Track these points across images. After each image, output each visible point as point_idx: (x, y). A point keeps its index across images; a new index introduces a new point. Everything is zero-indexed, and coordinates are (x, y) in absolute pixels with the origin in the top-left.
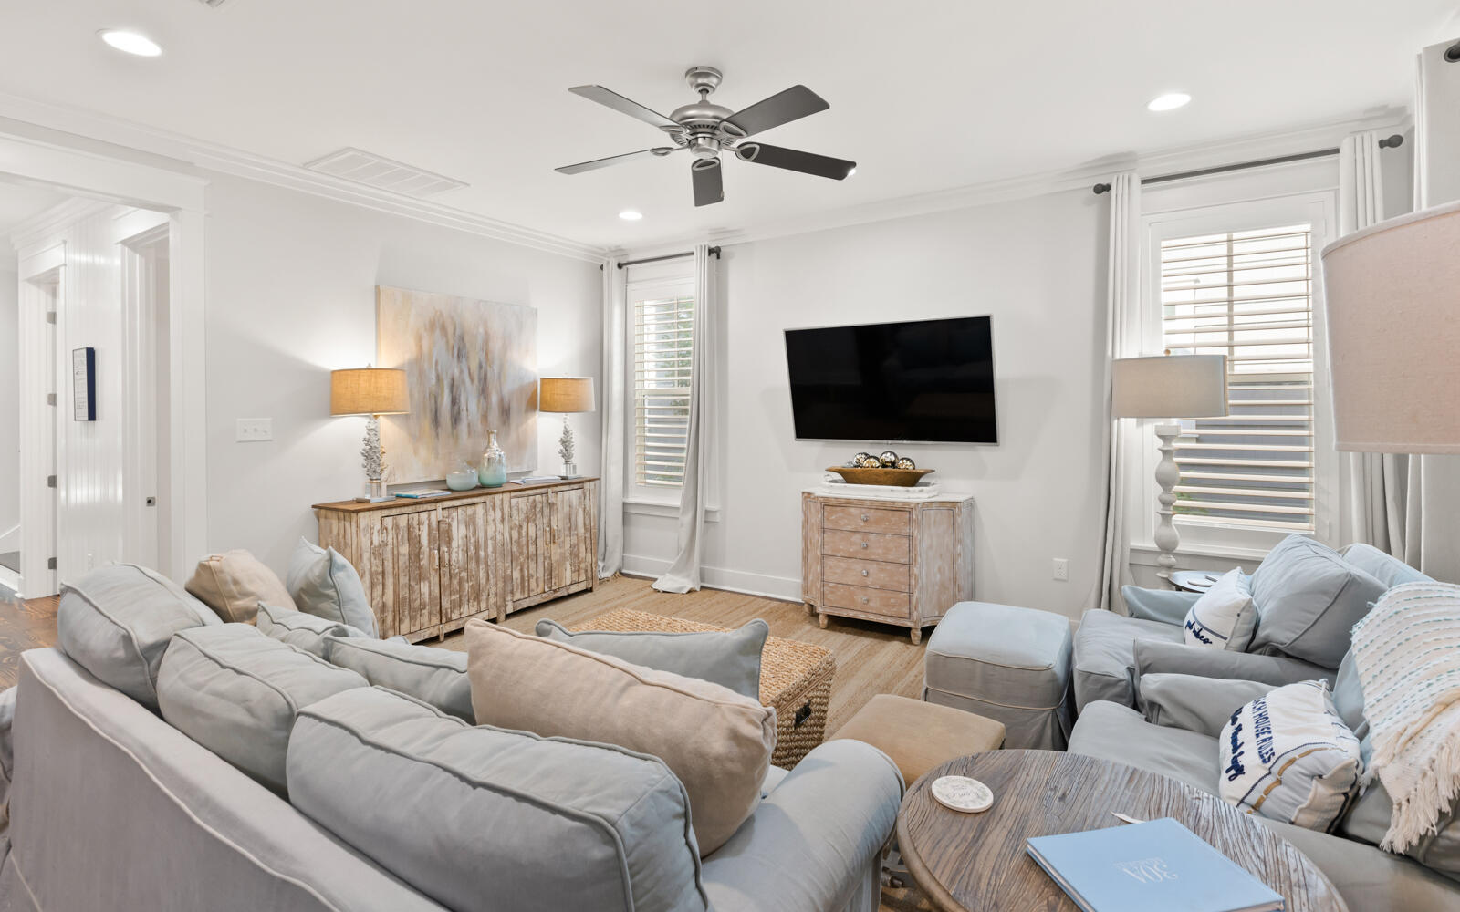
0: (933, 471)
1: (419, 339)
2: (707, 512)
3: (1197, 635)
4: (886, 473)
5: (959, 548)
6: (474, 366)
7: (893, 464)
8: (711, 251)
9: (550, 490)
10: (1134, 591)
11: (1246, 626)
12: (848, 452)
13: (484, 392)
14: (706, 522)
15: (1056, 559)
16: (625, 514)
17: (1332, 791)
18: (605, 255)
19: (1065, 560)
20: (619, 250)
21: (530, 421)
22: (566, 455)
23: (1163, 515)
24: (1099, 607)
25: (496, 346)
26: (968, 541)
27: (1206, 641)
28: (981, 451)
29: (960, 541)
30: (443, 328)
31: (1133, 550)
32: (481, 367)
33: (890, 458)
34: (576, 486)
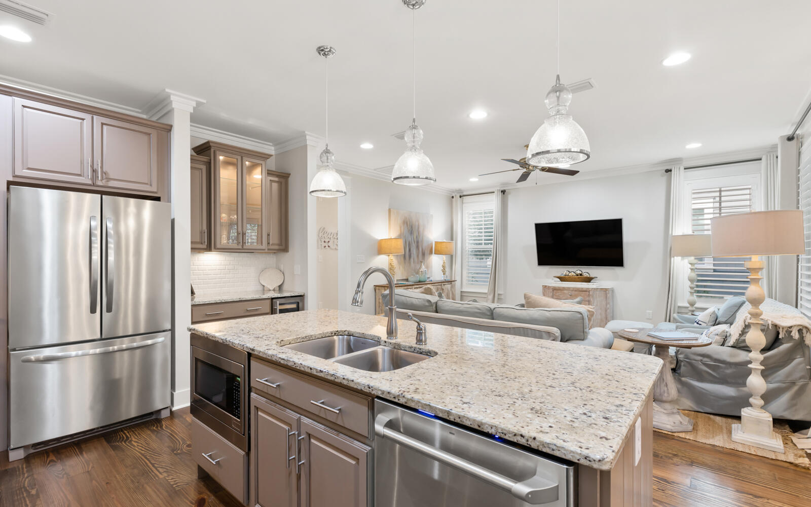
0: (597, 278)
1: (401, 227)
2: (499, 295)
3: (697, 323)
4: (579, 278)
5: (608, 306)
6: (415, 237)
7: (581, 275)
8: (502, 191)
9: (442, 284)
10: (679, 316)
11: (713, 319)
12: (562, 270)
13: (418, 247)
14: (498, 299)
15: (648, 311)
16: (462, 296)
17: (720, 338)
18: (453, 192)
19: (651, 311)
20: (460, 191)
21: (431, 258)
22: (444, 272)
23: (690, 292)
24: (666, 321)
25: (421, 229)
26: (611, 304)
27: (700, 324)
28: (617, 270)
29: (609, 303)
30: (407, 223)
31: (679, 307)
32: (417, 237)
33: (579, 272)
34: (449, 283)
